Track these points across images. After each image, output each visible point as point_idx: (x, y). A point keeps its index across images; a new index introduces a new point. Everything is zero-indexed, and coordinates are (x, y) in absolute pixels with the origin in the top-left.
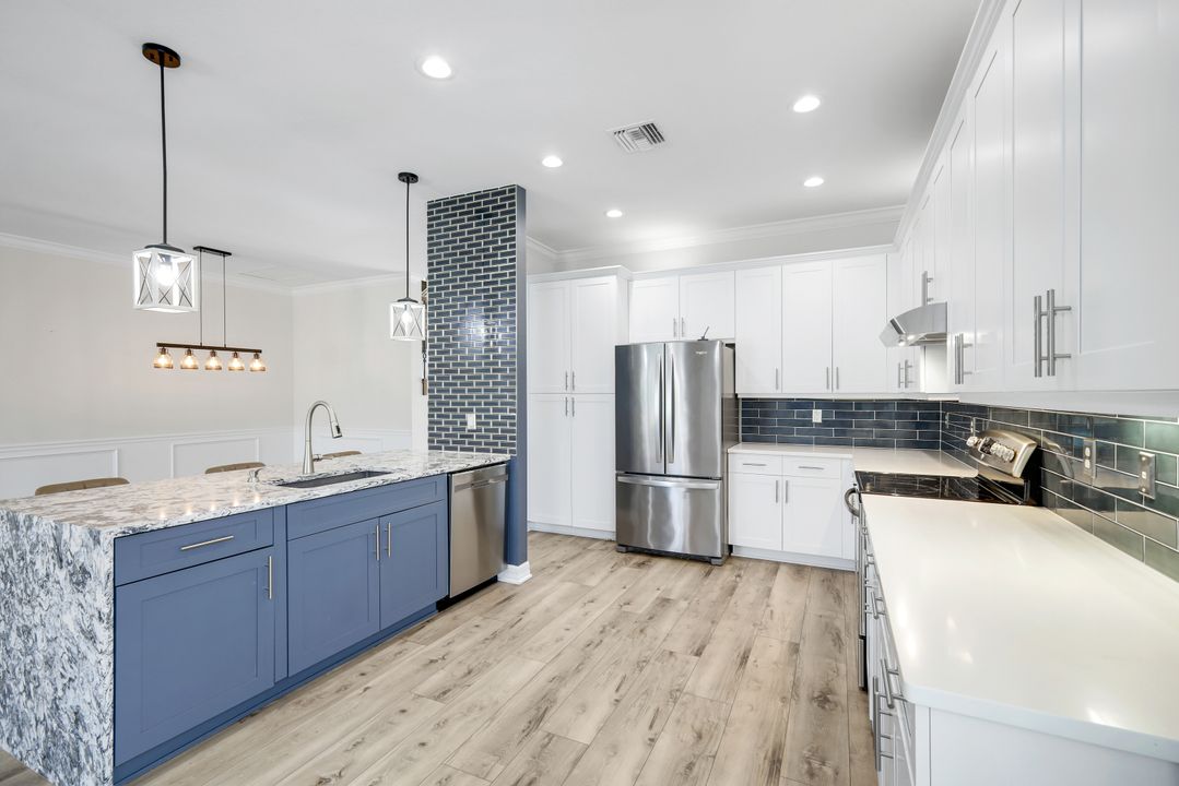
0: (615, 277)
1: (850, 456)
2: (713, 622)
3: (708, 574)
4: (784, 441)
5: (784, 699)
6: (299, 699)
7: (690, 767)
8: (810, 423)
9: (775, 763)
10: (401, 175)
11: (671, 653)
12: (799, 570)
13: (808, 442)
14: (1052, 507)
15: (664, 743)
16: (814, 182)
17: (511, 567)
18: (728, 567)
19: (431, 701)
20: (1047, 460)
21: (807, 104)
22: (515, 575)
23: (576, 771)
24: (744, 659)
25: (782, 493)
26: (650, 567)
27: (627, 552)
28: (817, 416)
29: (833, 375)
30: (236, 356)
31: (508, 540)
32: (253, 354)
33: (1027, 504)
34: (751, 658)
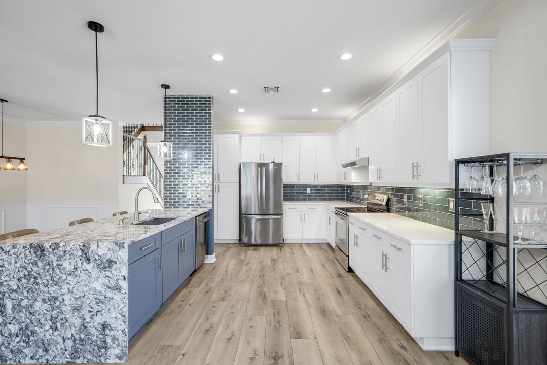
0: (237, 135)
1: (324, 204)
2: (295, 263)
3: (281, 250)
4: (297, 200)
5: (330, 278)
6: (165, 312)
7: (319, 298)
8: (306, 193)
9: (339, 292)
10: (162, 85)
11: (290, 273)
12: (308, 244)
13: (305, 200)
14: (393, 213)
15: (307, 294)
16: (315, 110)
17: (209, 256)
18: (286, 247)
19: (221, 302)
20: (391, 200)
21: (327, 90)
22: (211, 259)
23: (288, 307)
24: (312, 271)
25: (302, 218)
26: (259, 250)
27: (246, 246)
28: (309, 190)
29: (316, 176)
30: (9, 161)
31: (207, 245)
32: (19, 161)
33: (386, 212)
34: (314, 270)
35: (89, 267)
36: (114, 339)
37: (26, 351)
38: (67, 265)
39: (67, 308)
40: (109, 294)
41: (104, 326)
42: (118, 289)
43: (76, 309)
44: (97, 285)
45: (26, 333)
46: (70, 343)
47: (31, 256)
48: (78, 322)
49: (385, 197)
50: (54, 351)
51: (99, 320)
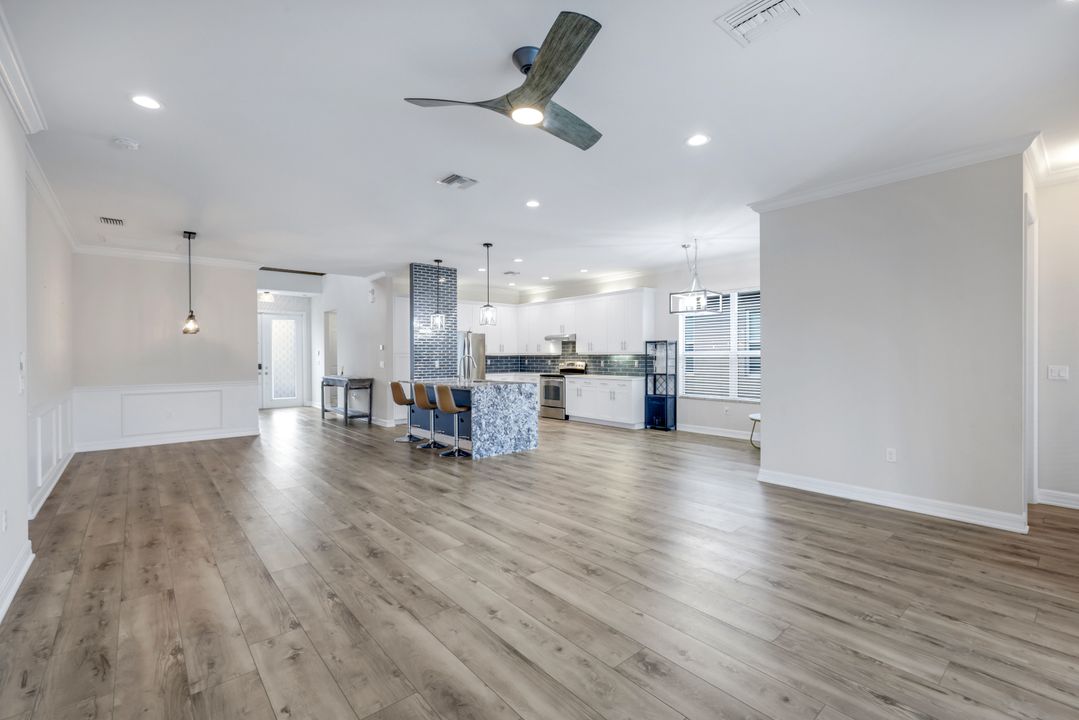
35: (521, 397)
36: (533, 436)
37: (493, 449)
38: (512, 397)
39: (512, 422)
40: (531, 412)
41: (529, 430)
42: (534, 408)
43: (516, 422)
44: (525, 408)
45: (492, 438)
46: (513, 441)
47: (495, 394)
48: (516, 429)
49: (583, 364)
50: (506, 446)
51: (526, 426)
